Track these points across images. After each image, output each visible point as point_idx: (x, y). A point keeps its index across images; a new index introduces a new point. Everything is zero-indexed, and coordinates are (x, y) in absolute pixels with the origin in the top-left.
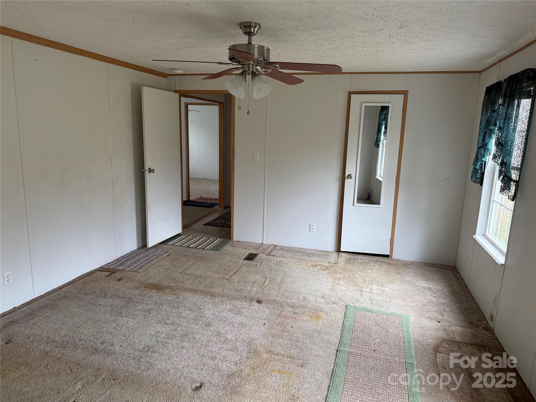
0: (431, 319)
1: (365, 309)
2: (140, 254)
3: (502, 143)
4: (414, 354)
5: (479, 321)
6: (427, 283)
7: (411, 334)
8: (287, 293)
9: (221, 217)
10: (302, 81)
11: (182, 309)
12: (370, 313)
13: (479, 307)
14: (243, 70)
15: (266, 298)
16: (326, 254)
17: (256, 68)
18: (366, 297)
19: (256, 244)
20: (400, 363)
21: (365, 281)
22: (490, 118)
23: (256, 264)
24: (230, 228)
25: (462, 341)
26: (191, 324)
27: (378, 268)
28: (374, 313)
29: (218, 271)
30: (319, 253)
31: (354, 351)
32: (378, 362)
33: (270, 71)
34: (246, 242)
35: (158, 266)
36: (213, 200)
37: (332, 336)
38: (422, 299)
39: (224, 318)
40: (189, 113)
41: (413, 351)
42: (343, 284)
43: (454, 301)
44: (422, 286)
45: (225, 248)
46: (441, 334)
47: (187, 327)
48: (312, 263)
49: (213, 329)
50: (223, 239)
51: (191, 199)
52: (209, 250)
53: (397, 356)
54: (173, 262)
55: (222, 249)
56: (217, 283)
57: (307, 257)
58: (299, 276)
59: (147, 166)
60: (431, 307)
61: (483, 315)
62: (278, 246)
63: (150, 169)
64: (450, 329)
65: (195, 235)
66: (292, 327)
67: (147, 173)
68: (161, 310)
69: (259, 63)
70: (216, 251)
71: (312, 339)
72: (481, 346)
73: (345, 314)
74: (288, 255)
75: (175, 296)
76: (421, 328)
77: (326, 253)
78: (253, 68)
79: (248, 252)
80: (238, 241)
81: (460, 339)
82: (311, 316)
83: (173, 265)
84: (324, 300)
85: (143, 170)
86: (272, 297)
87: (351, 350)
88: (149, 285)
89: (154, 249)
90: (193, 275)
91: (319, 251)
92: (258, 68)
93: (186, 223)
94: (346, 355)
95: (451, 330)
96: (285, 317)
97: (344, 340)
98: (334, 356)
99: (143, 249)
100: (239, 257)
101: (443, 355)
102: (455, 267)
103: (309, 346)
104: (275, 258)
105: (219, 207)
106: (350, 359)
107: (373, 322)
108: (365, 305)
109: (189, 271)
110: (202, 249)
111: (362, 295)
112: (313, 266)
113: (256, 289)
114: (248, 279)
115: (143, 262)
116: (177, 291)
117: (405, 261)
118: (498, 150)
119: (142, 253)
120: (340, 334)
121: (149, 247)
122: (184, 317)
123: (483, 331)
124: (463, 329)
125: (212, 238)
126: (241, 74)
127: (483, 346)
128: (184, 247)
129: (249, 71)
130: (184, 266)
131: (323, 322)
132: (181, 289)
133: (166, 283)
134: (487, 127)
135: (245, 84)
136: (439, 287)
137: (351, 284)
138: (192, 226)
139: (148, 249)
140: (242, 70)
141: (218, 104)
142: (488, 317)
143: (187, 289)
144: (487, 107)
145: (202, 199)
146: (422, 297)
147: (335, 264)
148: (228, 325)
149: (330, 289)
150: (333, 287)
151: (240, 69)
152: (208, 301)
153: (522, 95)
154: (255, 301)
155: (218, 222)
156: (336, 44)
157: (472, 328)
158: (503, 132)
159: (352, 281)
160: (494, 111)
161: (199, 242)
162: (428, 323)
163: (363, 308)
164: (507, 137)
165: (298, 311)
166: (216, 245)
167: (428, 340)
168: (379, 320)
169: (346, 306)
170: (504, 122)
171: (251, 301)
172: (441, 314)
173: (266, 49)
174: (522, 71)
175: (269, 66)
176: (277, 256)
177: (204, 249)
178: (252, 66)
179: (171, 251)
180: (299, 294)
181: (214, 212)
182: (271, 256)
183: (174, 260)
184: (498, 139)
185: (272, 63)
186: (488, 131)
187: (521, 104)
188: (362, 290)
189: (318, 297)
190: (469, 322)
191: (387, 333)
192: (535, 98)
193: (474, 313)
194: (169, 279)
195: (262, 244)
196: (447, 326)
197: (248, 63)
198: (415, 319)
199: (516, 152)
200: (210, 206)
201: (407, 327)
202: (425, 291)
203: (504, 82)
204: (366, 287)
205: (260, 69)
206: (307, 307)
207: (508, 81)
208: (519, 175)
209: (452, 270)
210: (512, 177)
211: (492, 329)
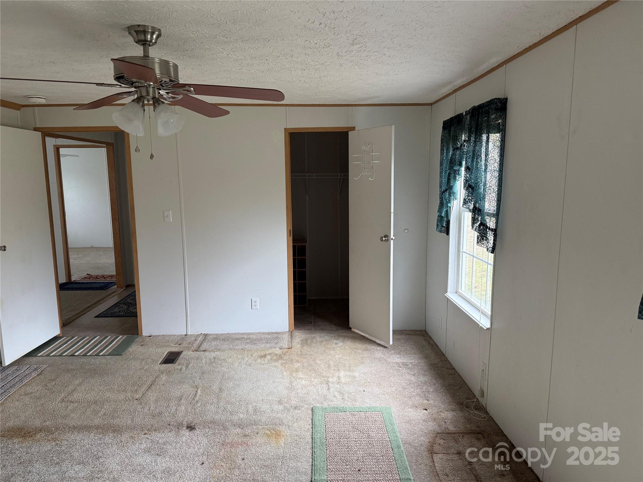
0: (417, 407)
1: (336, 409)
3: (472, 186)
4: (407, 463)
5: (467, 399)
6: (400, 358)
7: (398, 434)
8: (229, 406)
9: (122, 302)
10: (227, 113)
11: (67, 463)
12: (343, 413)
13: (463, 380)
14: (139, 95)
15: (201, 419)
16: (275, 337)
17: (159, 93)
18: (335, 390)
19: (178, 336)
21: (329, 367)
22: (454, 157)
23: (179, 368)
24: (137, 316)
25: (457, 431)
27: (342, 346)
28: (348, 413)
29: (122, 389)
30: (266, 336)
31: (333, 477)
33: (180, 97)
34: (162, 336)
35: (22, 395)
36: (107, 277)
38: (399, 381)
40: (62, 159)
41: (406, 460)
42: (303, 377)
43: (436, 377)
44: (396, 362)
45: (130, 349)
46: (432, 426)
48: (260, 353)
50: (126, 336)
51: (73, 279)
52: (106, 355)
53: (388, 472)
54: (48, 385)
55: (126, 352)
56: (123, 409)
57: (252, 344)
58: (244, 376)
60: (413, 390)
61: (470, 390)
62: (210, 334)
64: (439, 417)
65: (82, 334)
66: (243, 459)
69: (163, 85)
70: (117, 356)
71: (274, 473)
72: (478, 433)
74: (225, 346)
75: (54, 444)
76: (407, 422)
77: (275, 335)
78: (154, 92)
79: (166, 351)
80: (150, 336)
81: (454, 429)
82: (268, 436)
83: (48, 390)
84: (282, 406)
86: (209, 417)
87: (329, 478)
88: (8, 431)
90: (83, 402)
91: (265, 333)
92: (162, 92)
93: (66, 317)
95: (441, 418)
96: (232, 445)
97: (318, 463)
100: (153, 361)
101: (440, 456)
102: (425, 331)
104: (207, 354)
105: (118, 287)
107: (349, 426)
108: (336, 402)
109: (76, 396)
110: (95, 355)
111: (329, 389)
112: (261, 357)
113: (183, 408)
114: (170, 394)
116: (56, 433)
118: (468, 193)
120: (311, 455)
121: (6, 365)
123: (476, 412)
124: (453, 413)
125: (109, 337)
126: (137, 101)
127: (480, 433)
128: (66, 357)
130: (66, 389)
132: (63, 429)
133: (37, 423)
134: (451, 167)
135: (144, 116)
136: (414, 361)
137: (313, 375)
138: (77, 321)
139: (4, 368)
140: (137, 95)
141: (105, 145)
142: (477, 394)
143: (74, 428)
144: (448, 145)
145: (90, 278)
146: (399, 378)
147: (289, 348)
149: (288, 388)
150: (291, 383)
151: (134, 94)
152: (110, 441)
153: (491, 129)
154: (185, 428)
155: (117, 310)
156: (268, 64)
157: (463, 410)
158: (472, 173)
159: (314, 369)
160: (457, 148)
161: (90, 345)
162: (414, 413)
163: (333, 408)
164: (476, 178)
165: (249, 431)
166: (117, 347)
167: (419, 439)
168: (356, 421)
169: (311, 409)
170: (473, 161)
171: (178, 428)
172: (426, 397)
173: (172, 65)
174: (489, 101)
175: (179, 89)
176: (209, 351)
177: (97, 355)
178: (152, 90)
179: (45, 366)
180: (247, 404)
181: (110, 295)
182: (201, 352)
183: (49, 380)
184: (466, 181)
185: (183, 85)
186: (452, 172)
187: (490, 140)
188: (328, 381)
189: (273, 403)
190: (457, 402)
191: (370, 439)
192: (505, 133)
193: (460, 388)
194: (43, 414)
195: (186, 335)
196: (436, 413)
197: (146, 85)
198: (398, 412)
199: (490, 196)
200: (103, 287)
201: (392, 424)
202: (400, 368)
203: (466, 114)
204: (331, 375)
205: (164, 94)
206: (261, 422)
207: (471, 114)
208: (497, 223)
209: (424, 336)
210: (488, 225)
211: (485, 407)
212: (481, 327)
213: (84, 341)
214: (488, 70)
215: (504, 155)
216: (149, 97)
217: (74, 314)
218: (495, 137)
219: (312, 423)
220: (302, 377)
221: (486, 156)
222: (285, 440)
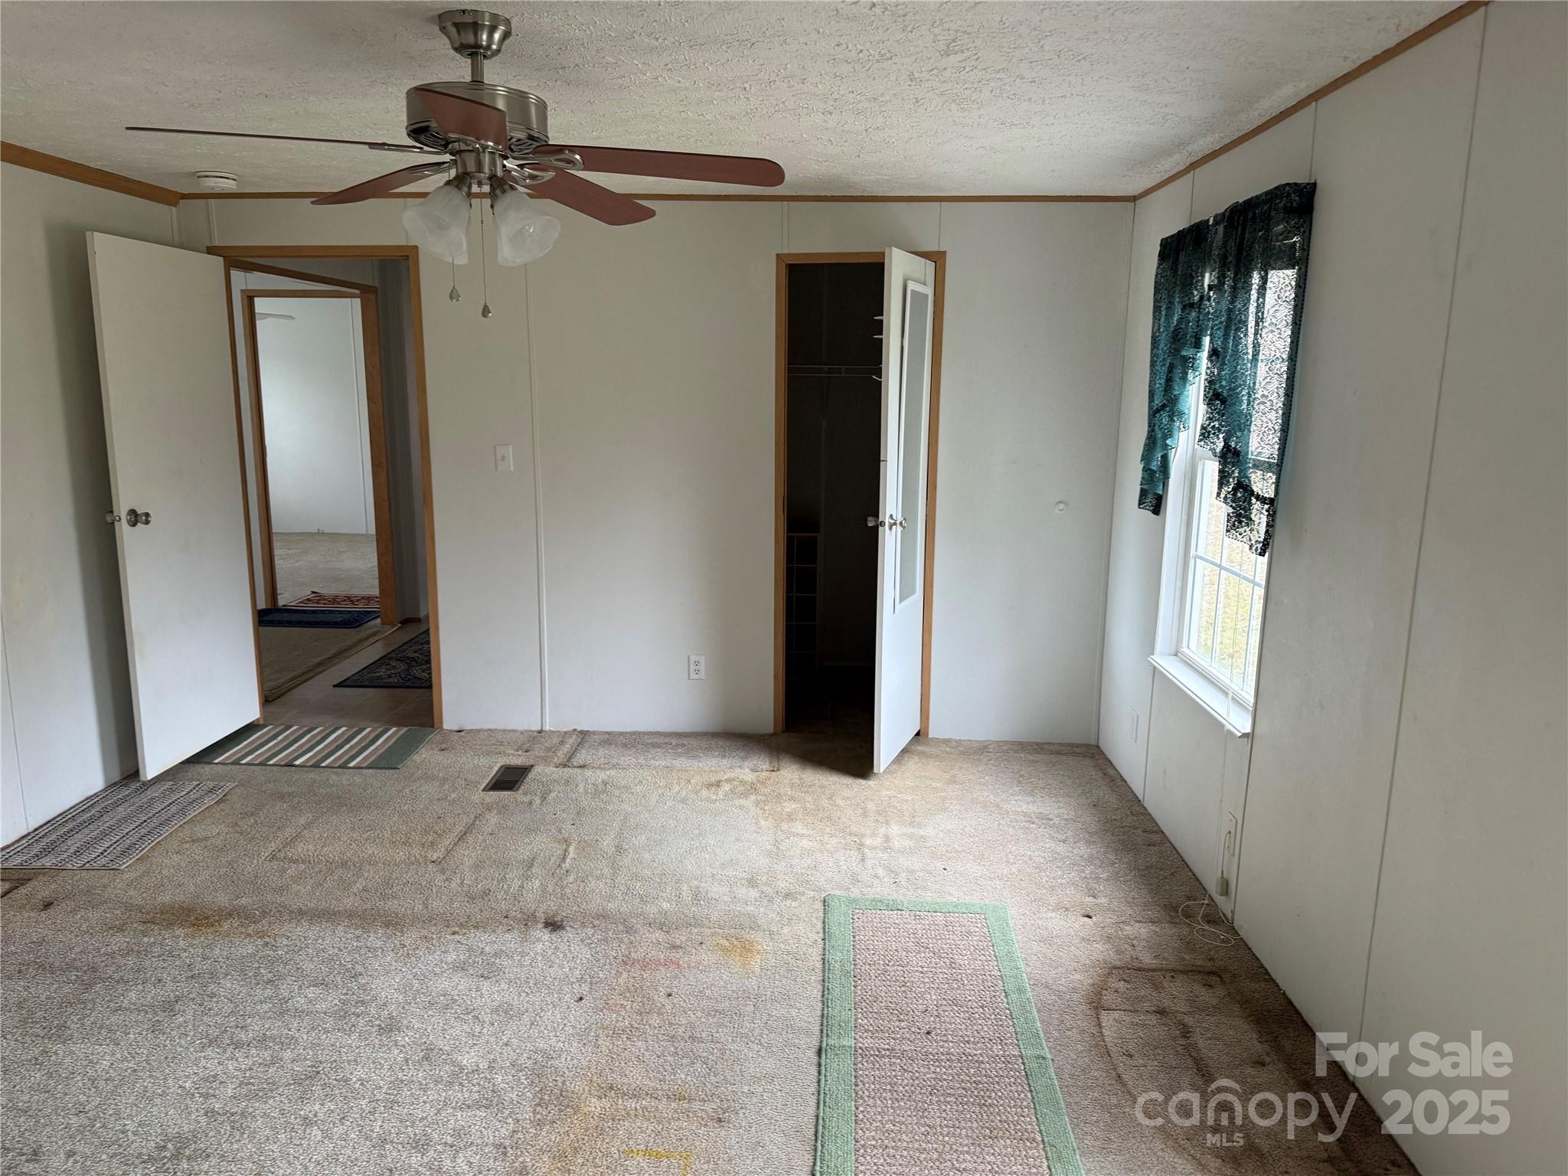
0: (1067, 909)
1: (878, 904)
2: (116, 805)
3: (1222, 395)
4: (1039, 1025)
5: (1189, 898)
6: (1034, 802)
7: (1021, 964)
8: (639, 884)
9: (392, 655)
10: (651, 214)
11: (290, 982)
12: (895, 912)
13: (1182, 858)
14: (460, 171)
15: (576, 908)
17: (504, 166)
18: (877, 863)
19: (522, 733)
20: (1009, 1062)
21: (865, 814)
22: (1183, 326)
23: (526, 799)
24: (430, 687)
25: (1160, 966)
26: (326, 1032)
28: (906, 914)
29: (401, 838)
30: (721, 743)
31: (868, 1042)
32: (944, 1067)
33: (550, 175)
34: (487, 730)
35: (187, 842)
36: (358, 601)
37: (798, 1005)
38: (1029, 853)
39: (442, 998)
40: (258, 323)
41: (1037, 1018)
42: (804, 831)
43: (1117, 847)
44: (1023, 812)
45: (416, 758)
46: (1100, 951)
47: (314, 1046)
48: (706, 778)
49: (407, 1038)
50: (406, 729)
51: (282, 602)
52: (362, 768)
53: (994, 1041)
54: (240, 823)
55: (408, 762)
56: (405, 881)
57: (688, 758)
58: (673, 823)
59: (123, 502)
60: (1059, 873)
61: (1197, 879)
62: (594, 733)
63: (133, 512)
64: (1120, 933)
65: (309, 722)
66: (670, 995)
67: (124, 530)
68: (213, 995)
69: (513, 147)
70: (387, 771)
71: (736, 1026)
72: (1209, 973)
73: (825, 926)
74: (628, 758)
75: (259, 942)
76: (1043, 940)
77: (741, 741)
78: (493, 163)
79: (496, 763)
80: (461, 731)
81: (1153, 960)
82: (725, 950)
83: (242, 833)
84: (756, 890)
85: (109, 519)
86: (594, 904)
87: (860, 1042)
88: (162, 913)
89: (168, 785)
90: (316, 861)
91: (721, 737)
92: (510, 164)
93: (273, 684)
94: (850, 1060)
95: (1124, 937)
96: (645, 964)
97: (835, 1013)
98: (814, 1070)
99: (125, 785)
100: (468, 782)
101: (1116, 1015)
102: (1098, 747)
103: (730, 1050)
104: (588, 773)
105: (383, 623)
106: (861, 1072)
107: (907, 939)
108: (878, 889)
109: (300, 849)
110: (340, 767)
111: (863, 860)
112: (709, 786)
113: (537, 884)
114: (507, 853)
115: (130, 834)
116: (264, 922)
117: (965, 741)
118: (1212, 413)
119: (124, 800)
120: (820, 994)
121: (149, 779)
122: (299, 1013)
123: (1207, 927)
124: (1154, 928)
125: (368, 730)
126: (456, 183)
127: (1214, 973)
128: (275, 768)
129: (480, 172)
130: (279, 834)
131: (764, 964)
132: (278, 914)
133: (222, 899)
134: (1175, 349)
135: (470, 218)
136: (1068, 813)
137: (828, 830)
138: (296, 692)
139: (144, 784)
140: (455, 170)
141: (358, 292)
142: (1212, 886)
143: (301, 913)
144: (1171, 297)
145: (320, 600)
146: (1028, 845)
147: (773, 771)
148: (459, 1017)
149: (769, 854)
150: (776, 843)
151: (450, 168)
152: (379, 943)
153: (1274, 258)
154: (540, 926)
155: (384, 672)
156: (748, 99)
157: (1178, 921)
158: (1224, 364)
159: (829, 818)
160: (1192, 305)
161: (326, 746)
162: (1061, 922)
163: (874, 900)
164: (1234, 377)
165: (683, 939)
166: (386, 751)
167: (1069, 977)
168: (924, 931)
169: (822, 900)
170: (1226, 336)
171: (526, 925)
172: (1089, 890)
173: (534, 101)
174: (1270, 190)
175: (547, 159)
176: (593, 767)
177: (344, 766)
178: (489, 158)
179: (231, 785)
180: (678, 881)
181: (366, 639)
182: (576, 770)
183: (241, 814)
184: (1211, 382)
185: (559, 148)
186: (1177, 362)
187: (1269, 285)
188: (862, 844)
189: (736, 883)
190: (1165, 905)
191: (954, 971)
192: (1307, 267)
193: (1174, 876)
194: (233, 882)
195: (540, 732)
196: (1111, 925)
197: (478, 148)
198: (1022, 917)
199: (1264, 419)
200: (349, 620)
201: (1007, 944)
202: (1032, 825)
203: (1216, 223)
204: (868, 832)
205: (514, 169)
206: (710, 921)
207: (1227, 222)
208: (1277, 484)
209: (1093, 757)
210: (1255, 489)
211: (1230, 918)
212: (1229, 732)
213: (312, 736)
214: (1272, 116)
215: (1300, 321)
216: (482, 175)
217: (289, 677)
218: (1282, 280)
219: (824, 928)
220: (801, 832)
221: (1257, 324)
222: (762, 960)
